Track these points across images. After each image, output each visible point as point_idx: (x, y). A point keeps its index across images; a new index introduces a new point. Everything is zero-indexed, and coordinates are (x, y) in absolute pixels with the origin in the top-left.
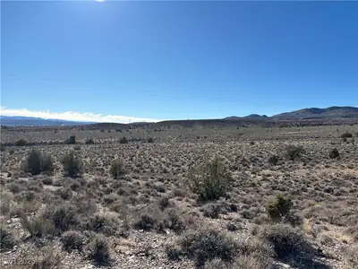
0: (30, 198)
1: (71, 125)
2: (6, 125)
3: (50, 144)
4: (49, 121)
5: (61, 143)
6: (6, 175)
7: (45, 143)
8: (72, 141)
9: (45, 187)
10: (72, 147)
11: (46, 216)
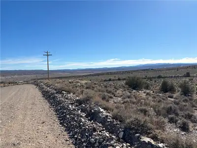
0: (159, 101)
1: (187, 66)
2: (153, 68)
3: (174, 77)
4: (173, 65)
5: (181, 77)
6: (152, 92)
7: (172, 77)
8: (188, 75)
9: (169, 99)
10: (187, 79)
11: (164, 108)
